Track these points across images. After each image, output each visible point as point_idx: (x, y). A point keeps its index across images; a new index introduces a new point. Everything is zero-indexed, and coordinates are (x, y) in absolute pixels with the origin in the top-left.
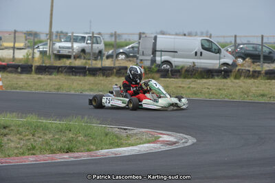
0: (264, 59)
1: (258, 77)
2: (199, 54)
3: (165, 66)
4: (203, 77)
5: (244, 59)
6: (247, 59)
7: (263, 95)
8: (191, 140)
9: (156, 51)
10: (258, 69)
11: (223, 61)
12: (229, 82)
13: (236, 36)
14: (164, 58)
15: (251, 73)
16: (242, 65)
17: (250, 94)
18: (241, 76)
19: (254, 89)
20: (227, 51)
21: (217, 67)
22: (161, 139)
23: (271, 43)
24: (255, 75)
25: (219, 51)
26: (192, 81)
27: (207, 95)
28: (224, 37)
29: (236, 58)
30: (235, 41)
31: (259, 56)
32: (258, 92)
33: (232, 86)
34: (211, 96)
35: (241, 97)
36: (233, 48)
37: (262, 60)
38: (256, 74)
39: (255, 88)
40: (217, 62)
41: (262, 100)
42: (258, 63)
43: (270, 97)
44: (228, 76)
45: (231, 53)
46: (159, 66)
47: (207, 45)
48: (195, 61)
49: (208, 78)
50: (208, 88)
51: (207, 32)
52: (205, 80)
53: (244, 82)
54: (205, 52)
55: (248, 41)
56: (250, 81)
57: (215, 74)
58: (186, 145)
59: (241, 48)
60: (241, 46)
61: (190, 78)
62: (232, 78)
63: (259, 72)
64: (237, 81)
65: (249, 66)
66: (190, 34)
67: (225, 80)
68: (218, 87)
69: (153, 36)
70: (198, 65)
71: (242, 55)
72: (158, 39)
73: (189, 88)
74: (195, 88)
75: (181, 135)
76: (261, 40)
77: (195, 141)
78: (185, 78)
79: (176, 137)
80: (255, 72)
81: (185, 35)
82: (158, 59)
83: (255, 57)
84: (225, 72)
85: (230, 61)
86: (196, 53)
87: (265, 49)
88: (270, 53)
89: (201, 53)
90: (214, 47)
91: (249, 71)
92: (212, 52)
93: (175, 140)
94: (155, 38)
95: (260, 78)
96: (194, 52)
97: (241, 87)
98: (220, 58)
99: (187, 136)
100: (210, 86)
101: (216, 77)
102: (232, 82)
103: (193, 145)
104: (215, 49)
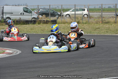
0: (51, 15)
1: (48, 23)
2: (22, 14)
3: (8, 19)
4: (24, 24)
5: (42, 15)
6: (43, 16)
8: (19, 52)
9: (3, 13)
10: (48, 19)
11: (33, 16)
13: (38, 6)
14: (7, 16)
15: (45, 21)
16: (42, 18)
17: (45, 31)
18: (41, 23)
20: (35, 12)
21: (30, 19)
22: (6, 52)
23: (54, 8)
25: (31, 12)
28: (33, 6)
29: (39, 15)
30: (38, 8)
31: (49, 14)
32: (49, 30)
33: (37, 28)
34: (28, 32)
35: (41, 32)
36: (37, 11)
37: (50, 15)
39: (47, 28)
40: (30, 17)
42: (48, 17)
44: (35, 23)
45: (37, 13)
46: (5, 19)
47: (26, 10)
48: (21, 17)
49: (27, 24)
51: (26, 4)
52: (25, 25)
53: (42, 26)
54: (25, 13)
55: (44, 8)
56: (45, 25)
57: (29, 22)
58: (17, 54)
60: (41, 10)
61: (19, 25)
62: (37, 24)
64: (39, 25)
65: (45, 19)
66: (19, 5)
67: (34, 25)
68: (31, 28)
69: (2, 6)
70: (22, 19)
72: (4, 8)
74: (21, 29)
75: (15, 49)
76: (49, 7)
77: (21, 52)
78: (16, 24)
79: (12, 51)
80: (47, 21)
81: (16, 6)
82: (5, 17)
83: (47, 15)
84: (34, 21)
85: (36, 17)
86: (21, 13)
88: (53, 12)
89: (23, 13)
90: (29, 10)
91: (44, 21)
92: (28, 13)
93: (12, 52)
94: (3, 8)
95: (49, 24)
96: (20, 13)
97: (41, 28)
98: (31, 16)
99: (17, 50)
100: (27, 27)
101: (30, 24)
102: (37, 25)
103: (20, 54)
104: (29, 12)
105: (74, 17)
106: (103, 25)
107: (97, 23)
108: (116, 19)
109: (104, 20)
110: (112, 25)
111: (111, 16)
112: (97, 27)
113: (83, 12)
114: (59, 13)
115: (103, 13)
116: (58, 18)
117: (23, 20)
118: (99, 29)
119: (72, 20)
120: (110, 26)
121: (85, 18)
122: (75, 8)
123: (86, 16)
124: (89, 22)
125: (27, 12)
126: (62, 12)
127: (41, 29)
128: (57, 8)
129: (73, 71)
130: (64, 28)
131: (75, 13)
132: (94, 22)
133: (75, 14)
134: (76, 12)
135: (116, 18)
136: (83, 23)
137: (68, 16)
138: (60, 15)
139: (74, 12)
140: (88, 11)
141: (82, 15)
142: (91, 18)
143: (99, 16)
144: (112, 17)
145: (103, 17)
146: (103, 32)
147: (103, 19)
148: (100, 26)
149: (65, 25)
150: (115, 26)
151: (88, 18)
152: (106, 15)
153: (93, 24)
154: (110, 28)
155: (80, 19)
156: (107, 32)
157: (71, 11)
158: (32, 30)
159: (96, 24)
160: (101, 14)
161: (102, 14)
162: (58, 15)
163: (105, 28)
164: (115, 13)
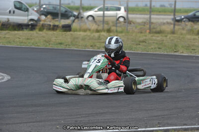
1: (56, 30)
2: (12, 12)
4: (15, 30)
5: (46, 16)
6: (49, 16)
7: (61, 44)
10: (57, 23)
11: (30, 17)
12: (35, 33)
16: (45, 21)
17: (51, 42)
18: (44, 29)
19: (53, 39)
20: (33, 10)
21: (26, 22)
24: (54, 28)
25: (27, 10)
26: (8, 33)
27: (18, 43)
29: (40, 15)
30: (40, 2)
31: (58, 14)
32: (58, 41)
33: (37, 37)
34: (22, 44)
35: (44, 45)
36: (38, 7)
37: (60, 16)
38: (56, 28)
40: (26, 18)
41: (60, 47)
42: (57, 19)
43: (66, 45)
44: (34, 29)
45: (37, 11)
47: (18, 6)
48: (9, 17)
49: (19, 30)
50: (19, 38)
52: (16, 32)
53: (46, 34)
54: (16, 11)
56: (51, 33)
57: (24, 27)
58: (3, 81)
59: (44, 8)
60: (44, 6)
61: (5, 30)
62: (37, 30)
63: (57, 26)
64: (41, 33)
65: (50, 22)
67: (32, 32)
68: (27, 37)
70: (11, 21)
71: (45, 13)
73: (5, 37)
74: (9, 38)
77: (10, 78)
78: (1, 30)
80: (54, 26)
83: (54, 15)
84: (32, 26)
85: (35, 18)
86: (10, 12)
87: (62, 9)
88: (66, 11)
89: (14, 12)
90: (24, 7)
91: (50, 25)
92: (22, 10)
95: (58, 31)
96: (8, 11)
97: (44, 37)
98: (28, 16)
99: (3, 74)
100: (21, 36)
101: (25, 30)
102: (37, 33)
103: (8, 80)
104: (24, 8)
105: (102, 20)
106: (152, 36)
107: (141, 33)
108: (174, 27)
109: (154, 28)
110: (168, 37)
111: (165, 21)
112: (141, 39)
113: (117, 13)
114: (76, 13)
115: (152, 16)
116: (74, 21)
117: (14, 23)
118: (144, 44)
119: (98, 25)
120: (164, 38)
121: (120, 22)
122: (104, 5)
123: (122, 20)
124: (127, 29)
125: (20, 10)
126: (81, 11)
127: (44, 39)
128: (72, 5)
129: (102, 113)
130: (83, 39)
131: (104, 13)
132: (136, 30)
133: (104, 16)
134: (106, 12)
135: (174, 25)
136: (117, 31)
137: (90, 18)
138: (77, 17)
139: (102, 12)
140: (125, 11)
141: (115, 18)
142: (131, 24)
143: (144, 20)
144: (168, 23)
145: (152, 23)
146: (152, 48)
147: (152, 26)
148: (147, 38)
149: (85, 34)
150: (172, 38)
151: (125, 22)
152: (156, 19)
153: (134, 34)
154: (164, 42)
155: (111, 24)
156: (159, 48)
157: (96, 9)
158: (29, 41)
159: (139, 35)
160: (148, 16)
161: (150, 17)
162: (74, 16)
163: (156, 42)
164: (172, 17)
